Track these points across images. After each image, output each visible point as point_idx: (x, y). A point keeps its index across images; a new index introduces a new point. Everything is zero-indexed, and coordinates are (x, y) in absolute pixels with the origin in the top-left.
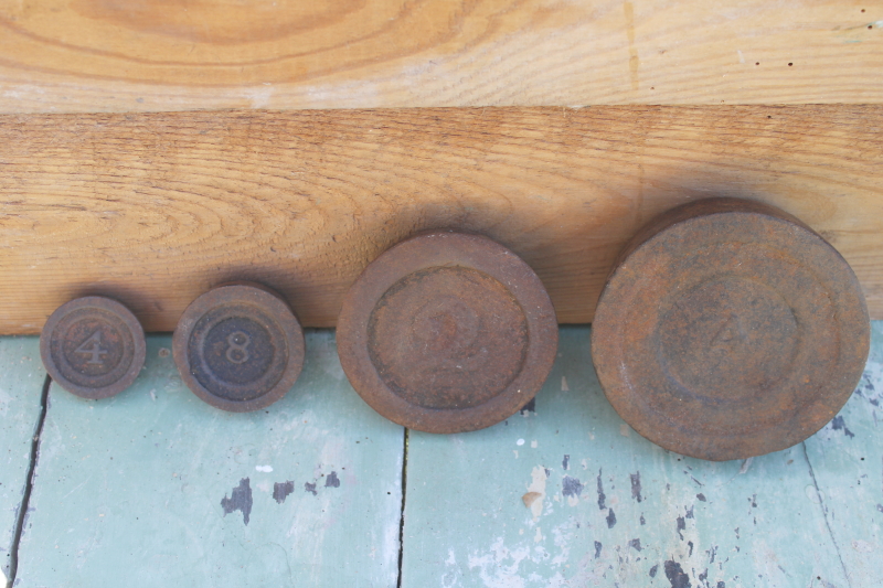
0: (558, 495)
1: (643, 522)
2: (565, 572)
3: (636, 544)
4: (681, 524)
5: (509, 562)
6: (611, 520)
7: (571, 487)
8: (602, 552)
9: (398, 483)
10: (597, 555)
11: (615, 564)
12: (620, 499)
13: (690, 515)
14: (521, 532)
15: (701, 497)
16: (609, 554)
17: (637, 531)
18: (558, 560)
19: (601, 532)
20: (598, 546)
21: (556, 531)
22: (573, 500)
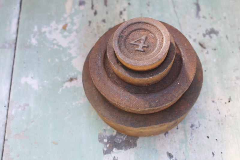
0: (77, 6)
1: (107, 13)
2: (77, 31)
3: (104, 21)
4: (121, 13)
5: (57, 29)
6: (95, 13)
7: (81, 3)
8: (91, 24)
9: (18, 5)
10: (89, 25)
11: (96, 28)
12: (99, 6)
13: (125, 10)
14: (62, 19)
15: (129, 4)
16: (94, 25)
17: (104, 16)
18: (75, 28)
19: (92, 17)
20: (90, 22)
21: (75, 18)
22: (82, 7)
